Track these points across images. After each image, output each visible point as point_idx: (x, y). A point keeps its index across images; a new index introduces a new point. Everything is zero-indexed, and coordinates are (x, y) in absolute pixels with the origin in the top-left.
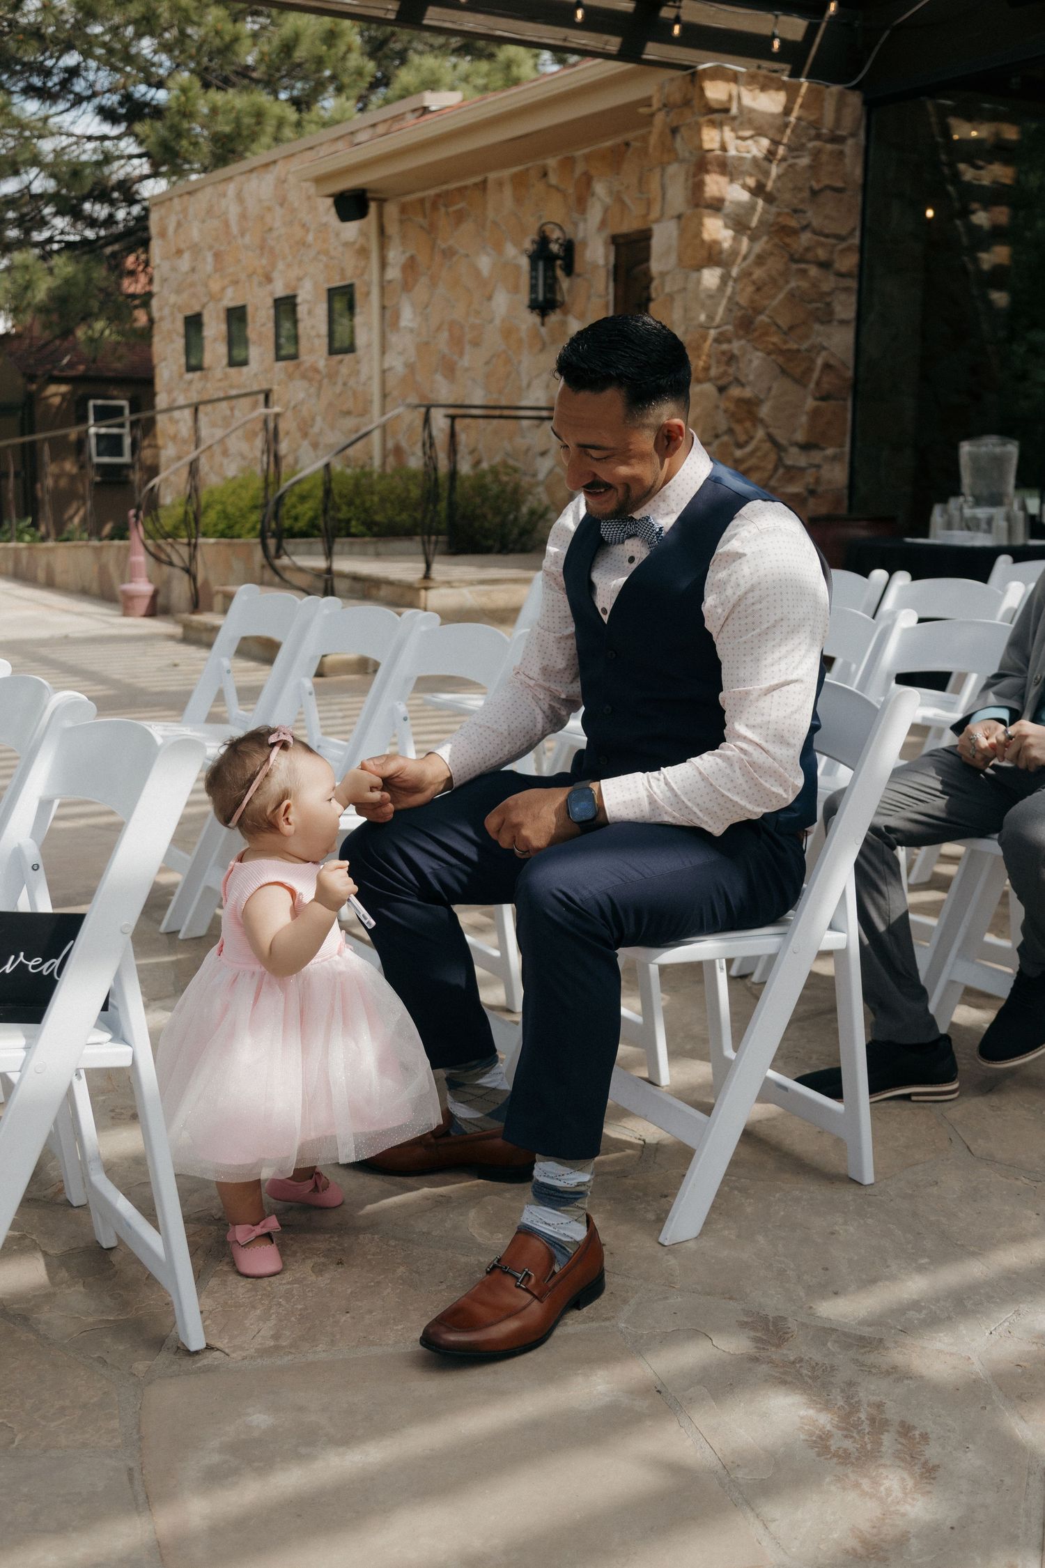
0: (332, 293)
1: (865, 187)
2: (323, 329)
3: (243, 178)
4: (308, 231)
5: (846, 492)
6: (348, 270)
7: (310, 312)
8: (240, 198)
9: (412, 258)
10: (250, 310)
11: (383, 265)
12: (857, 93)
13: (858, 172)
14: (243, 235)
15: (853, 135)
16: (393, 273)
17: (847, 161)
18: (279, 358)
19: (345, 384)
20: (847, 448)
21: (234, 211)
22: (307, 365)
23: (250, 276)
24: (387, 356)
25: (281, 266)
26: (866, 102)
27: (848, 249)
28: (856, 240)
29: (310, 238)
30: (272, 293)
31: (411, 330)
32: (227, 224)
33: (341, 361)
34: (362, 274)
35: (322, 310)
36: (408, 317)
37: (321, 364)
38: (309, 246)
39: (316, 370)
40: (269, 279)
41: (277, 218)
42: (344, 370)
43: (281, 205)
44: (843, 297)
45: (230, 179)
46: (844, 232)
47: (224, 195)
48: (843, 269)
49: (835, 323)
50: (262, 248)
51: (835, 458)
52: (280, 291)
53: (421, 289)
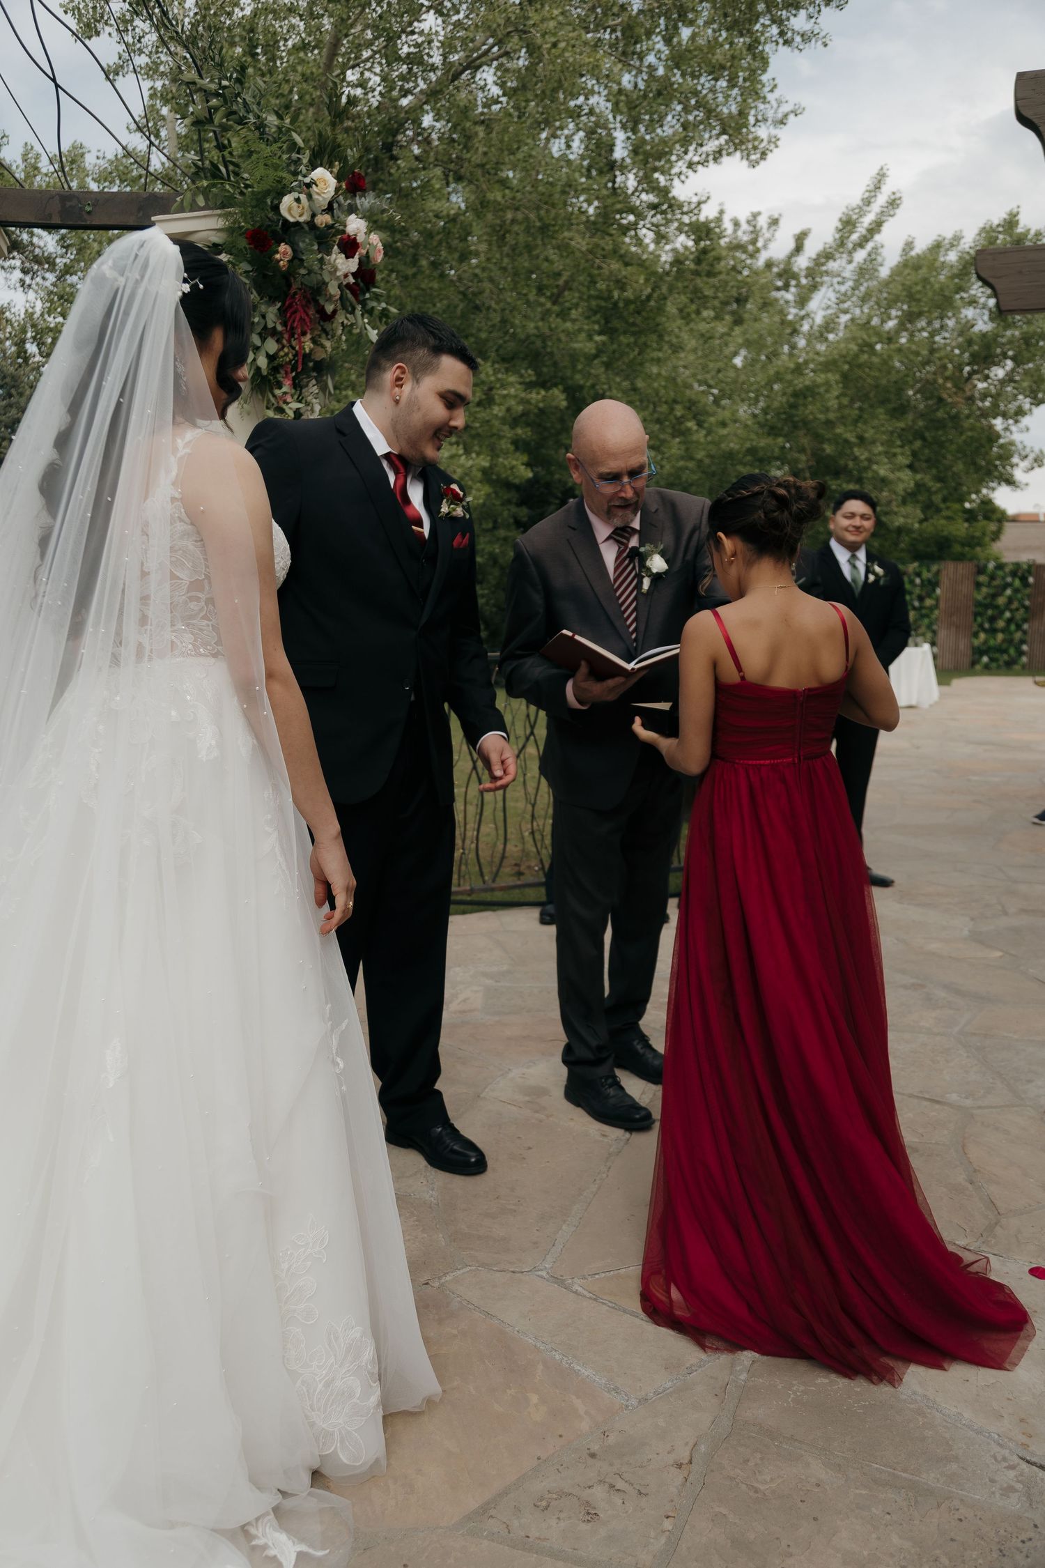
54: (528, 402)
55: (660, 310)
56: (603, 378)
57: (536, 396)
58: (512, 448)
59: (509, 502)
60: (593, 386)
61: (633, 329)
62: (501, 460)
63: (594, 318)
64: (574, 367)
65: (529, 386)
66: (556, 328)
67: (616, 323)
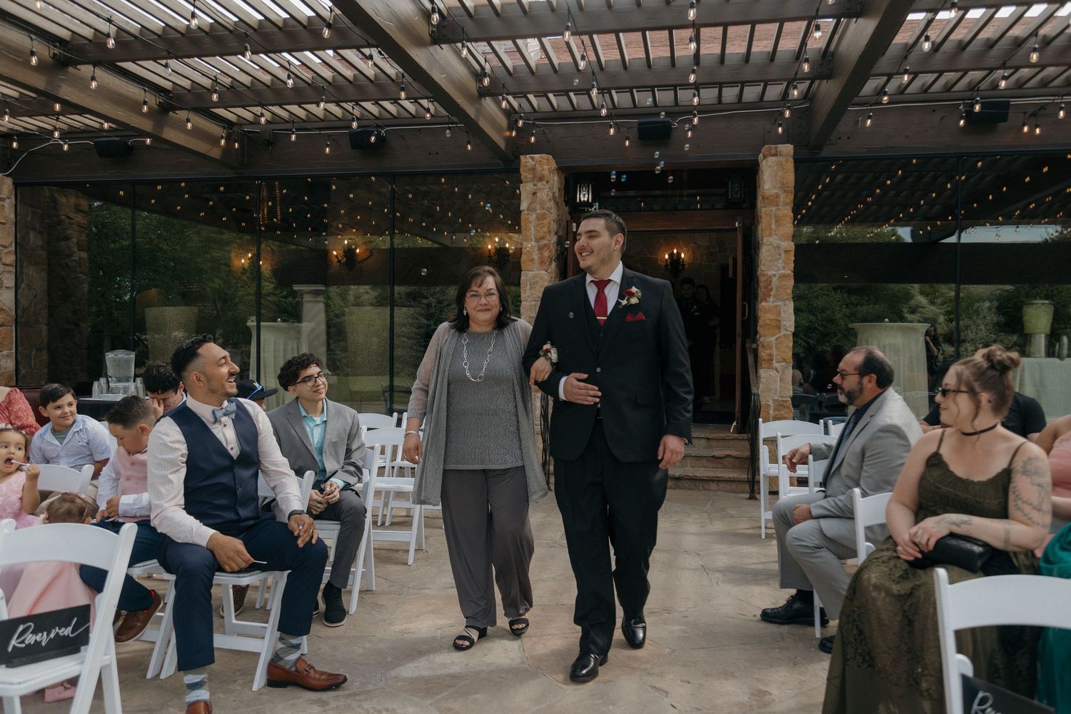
1: (16, 223)
5: (14, 372)
12: (10, 178)
13: (12, 216)
15: (8, 198)
17: (6, 210)
20: (14, 351)
26: (14, 183)
27: (9, 252)
28: (13, 249)
44: (7, 275)
46: (7, 244)
48: (7, 262)
49: (4, 288)
51: (8, 356)
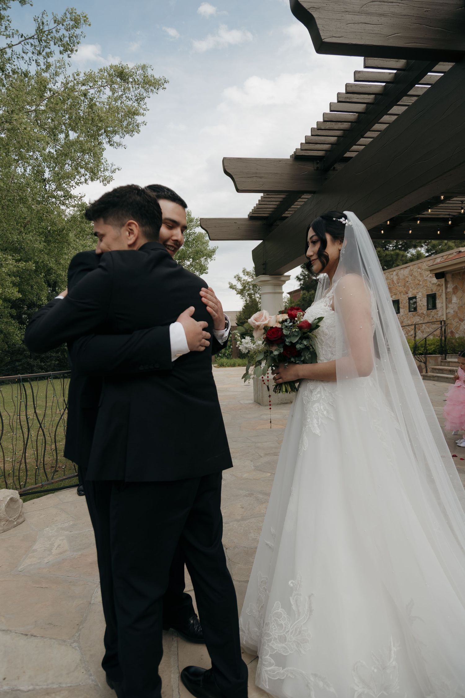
0: (428, 296)
2: (426, 304)
3: (399, 270)
4: (420, 281)
6: (435, 290)
7: (420, 301)
8: (397, 275)
9: (456, 286)
10: (400, 300)
11: (446, 288)
14: (398, 283)
16: (450, 290)
18: (410, 311)
19: (433, 317)
21: (395, 278)
22: (420, 313)
23: (400, 293)
24: (447, 309)
25: (411, 290)
29: (421, 283)
30: (408, 296)
31: (456, 303)
32: (393, 281)
33: (432, 312)
34: (439, 291)
35: (425, 300)
36: (455, 299)
37: (425, 312)
38: (421, 285)
39: (423, 314)
40: (407, 293)
41: (410, 279)
42: (433, 313)
43: (411, 276)
45: (395, 271)
47: (392, 274)
50: (405, 286)
52: (410, 295)
53: (460, 293)
54: (18, 267)
55: (67, 234)
56: (46, 259)
57: (22, 265)
58: (11, 285)
59: (7, 307)
60: (43, 262)
61: (57, 241)
62: (6, 290)
63: (41, 236)
64: (34, 254)
65: (18, 261)
66: (26, 238)
67: (50, 238)
